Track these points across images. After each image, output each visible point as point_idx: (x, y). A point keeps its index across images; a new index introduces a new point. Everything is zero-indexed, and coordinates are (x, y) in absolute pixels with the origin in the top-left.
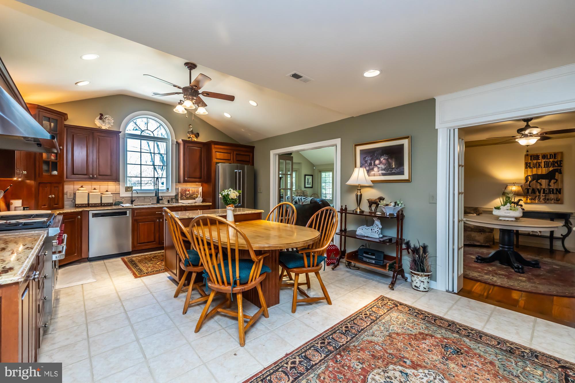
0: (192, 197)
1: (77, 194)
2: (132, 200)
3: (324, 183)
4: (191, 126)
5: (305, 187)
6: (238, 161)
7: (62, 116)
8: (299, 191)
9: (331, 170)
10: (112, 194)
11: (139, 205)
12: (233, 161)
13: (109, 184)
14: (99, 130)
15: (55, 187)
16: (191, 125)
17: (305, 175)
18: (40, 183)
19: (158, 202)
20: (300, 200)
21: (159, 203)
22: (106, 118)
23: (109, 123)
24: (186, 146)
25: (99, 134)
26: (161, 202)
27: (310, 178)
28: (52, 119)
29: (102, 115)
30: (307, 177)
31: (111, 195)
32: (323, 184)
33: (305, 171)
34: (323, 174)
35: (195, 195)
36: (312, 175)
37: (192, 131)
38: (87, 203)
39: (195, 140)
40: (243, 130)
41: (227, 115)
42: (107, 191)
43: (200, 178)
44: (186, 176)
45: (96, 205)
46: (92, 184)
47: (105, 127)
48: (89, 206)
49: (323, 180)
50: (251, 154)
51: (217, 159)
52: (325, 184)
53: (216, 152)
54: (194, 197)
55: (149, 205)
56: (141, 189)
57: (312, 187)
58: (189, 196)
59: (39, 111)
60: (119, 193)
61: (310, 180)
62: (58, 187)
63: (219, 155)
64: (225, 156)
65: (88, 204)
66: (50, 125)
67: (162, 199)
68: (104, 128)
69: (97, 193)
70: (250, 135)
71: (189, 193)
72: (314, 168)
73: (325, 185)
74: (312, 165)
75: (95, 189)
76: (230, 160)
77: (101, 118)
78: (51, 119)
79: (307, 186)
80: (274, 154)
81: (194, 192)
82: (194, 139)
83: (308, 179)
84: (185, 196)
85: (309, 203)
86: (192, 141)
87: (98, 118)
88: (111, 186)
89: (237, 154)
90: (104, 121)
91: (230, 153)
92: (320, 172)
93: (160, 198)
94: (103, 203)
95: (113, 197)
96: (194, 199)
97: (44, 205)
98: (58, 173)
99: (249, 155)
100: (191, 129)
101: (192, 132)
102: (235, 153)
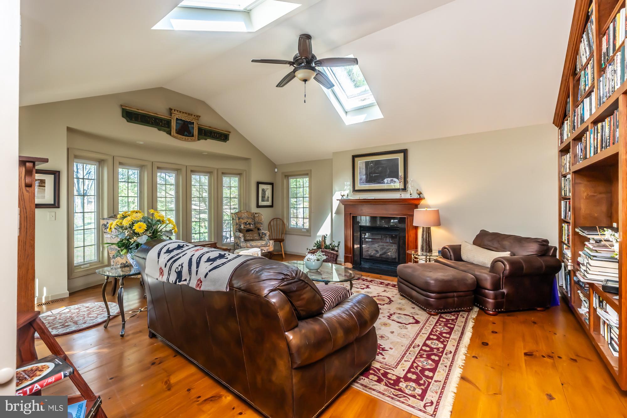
3: (294, 198)
5: (258, 206)
8: (245, 215)
9: (307, 174)
17: (258, 183)
27: (268, 188)
30: (261, 187)
32: (293, 201)
33: (257, 174)
34: (293, 182)
36: (272, 184)
49: (292, 191)
52: (295, 200)
57: (271, 206)
61: (268, 193)
72: (276, 170)
73: (296, 202)
74: (271, 164)
79: (261, 203)
83: (264, 191)
92: (287, 176)
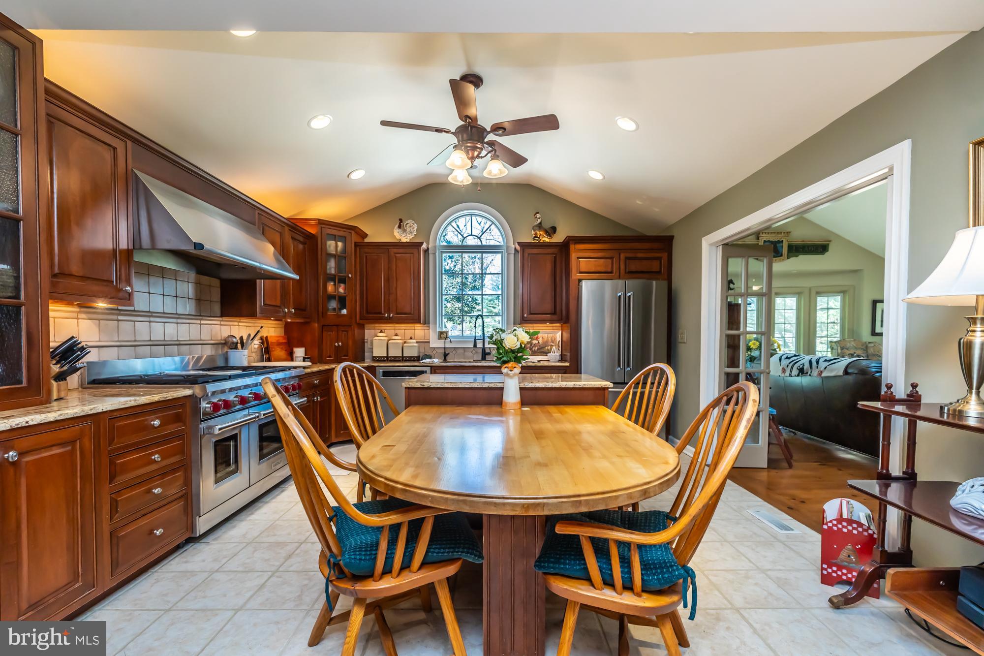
0: (542, 350)
1: (374, 341)
2: (445, 352)
4: (538, 216)
5: (873, 334)
6: (629, 272)
7: (351, 231)
8: (851, 345)
10: (417, 342)
11: (455, 362)
12: (618, 274)
13: (416, 328)
14: (398, 244)
15: (343, 331)
16: (538, 213)
17: (875, 302)
18: (323, 326)
19: (484, 358)
20: (814, 364)
21: (485, 360)
22: (407, 224)
23: (411, 232)
24: (526, 255)
25: (395, 250)
26: (488, 357)
28: (339, 236)
29: (401, 221)
31: (416, 345)
35: (549, 348)
37: (540, 223)
38: (385, 355)
39: (547, 240)
40: (638, 202)
41: (596, 176)
42: (411, 338)
43: (554, 313)
44: (526, 311)
45: (396, 359)
46: (396, 328)
47: (406, 239)
48: (387, 361)
50: (665, 256)
51: (581, 272)
53: (578, 258)
54: (547, 351)
55: (470, 362)
56: (462, 336)
58: (538, 349)
59: (322, 227)
60: (429, 342)
62: (347, 331)
63: (584, 264)
64: (600, 265)
65: (387, 357)
66: (337, 246)
67: (489, 354)
68: (404, 240)
69: (398, 340)
70: (657, 210)
71: (537, 342)
75: (396, 335)
76: (611, 272)
77: (400, 227)
78: (337, 237)
80: (711, 245)
81: (547, 341)
82: (544, 239)
84: (531, 349)
85: (841, 373)
86: (539, 243)
87: (397, 226)
88: (418, 331)
89: (627, 258)
90: (405, 231)
91: (612, 258)
93: (487, 351)
94: (405, 357)
95: (419, 347)
96: (546, 353)
97: (330, 357)
98: (347, 312)
99: (659, 259)
100: (539, 221)
101: (540, 226)
102: (622, 256)
